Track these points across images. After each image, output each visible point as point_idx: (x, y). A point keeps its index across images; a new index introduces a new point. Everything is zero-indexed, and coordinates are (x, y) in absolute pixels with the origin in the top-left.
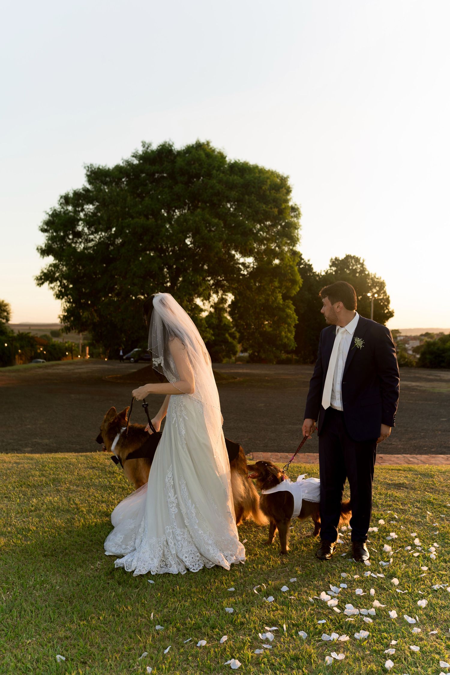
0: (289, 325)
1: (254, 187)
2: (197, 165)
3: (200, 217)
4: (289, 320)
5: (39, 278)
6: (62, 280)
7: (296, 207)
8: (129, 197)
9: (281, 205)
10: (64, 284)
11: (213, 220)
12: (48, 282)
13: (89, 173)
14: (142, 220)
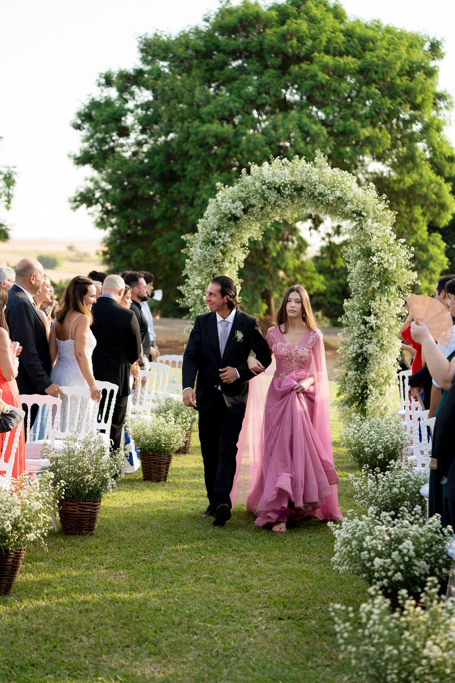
0: (433, 271)
1: (376, 72)
2: (295, 41)
3: (295, 122)
4: (432, 265)
5: (73, 199)
6: (104, 203)
7: (446, 94)
8: (198, 88)
9: (416, 97)
10: (107, 208)
11: (313, 126)
12: (84, 205)
13: (142, 46)
14: (215, 127)
